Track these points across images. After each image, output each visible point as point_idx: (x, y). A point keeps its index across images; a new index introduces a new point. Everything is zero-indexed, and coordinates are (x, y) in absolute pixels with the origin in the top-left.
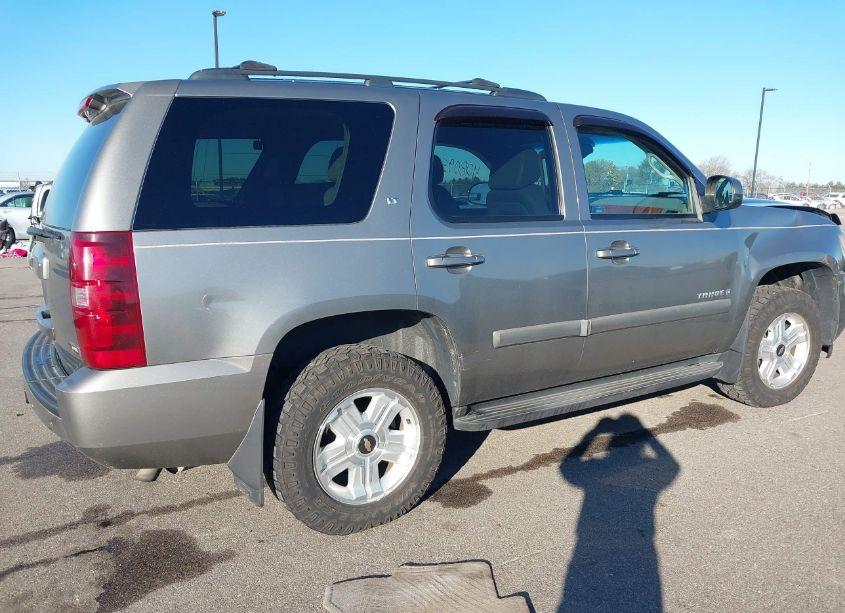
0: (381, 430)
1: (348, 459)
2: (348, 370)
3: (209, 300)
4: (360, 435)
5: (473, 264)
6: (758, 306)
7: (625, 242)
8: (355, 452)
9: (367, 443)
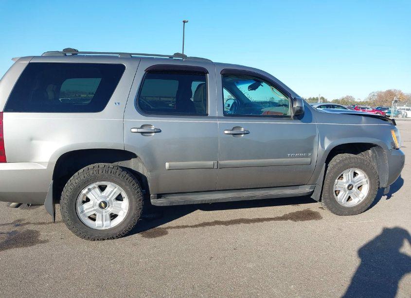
0: (110, 200)
1: (94, 210)
2: (91, 172)
3: (31, 139)
4: (101, 200)
5: (155, 132)
6: (335, 163)
7: (241, 128)
8: (97, 207)
9: (103, 205)
